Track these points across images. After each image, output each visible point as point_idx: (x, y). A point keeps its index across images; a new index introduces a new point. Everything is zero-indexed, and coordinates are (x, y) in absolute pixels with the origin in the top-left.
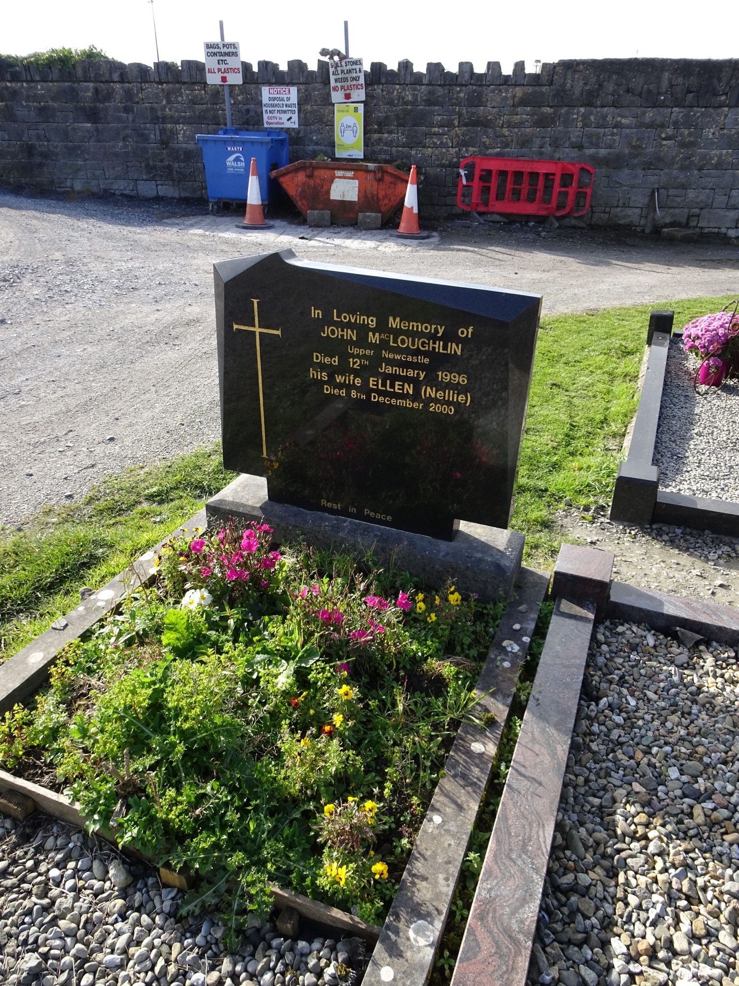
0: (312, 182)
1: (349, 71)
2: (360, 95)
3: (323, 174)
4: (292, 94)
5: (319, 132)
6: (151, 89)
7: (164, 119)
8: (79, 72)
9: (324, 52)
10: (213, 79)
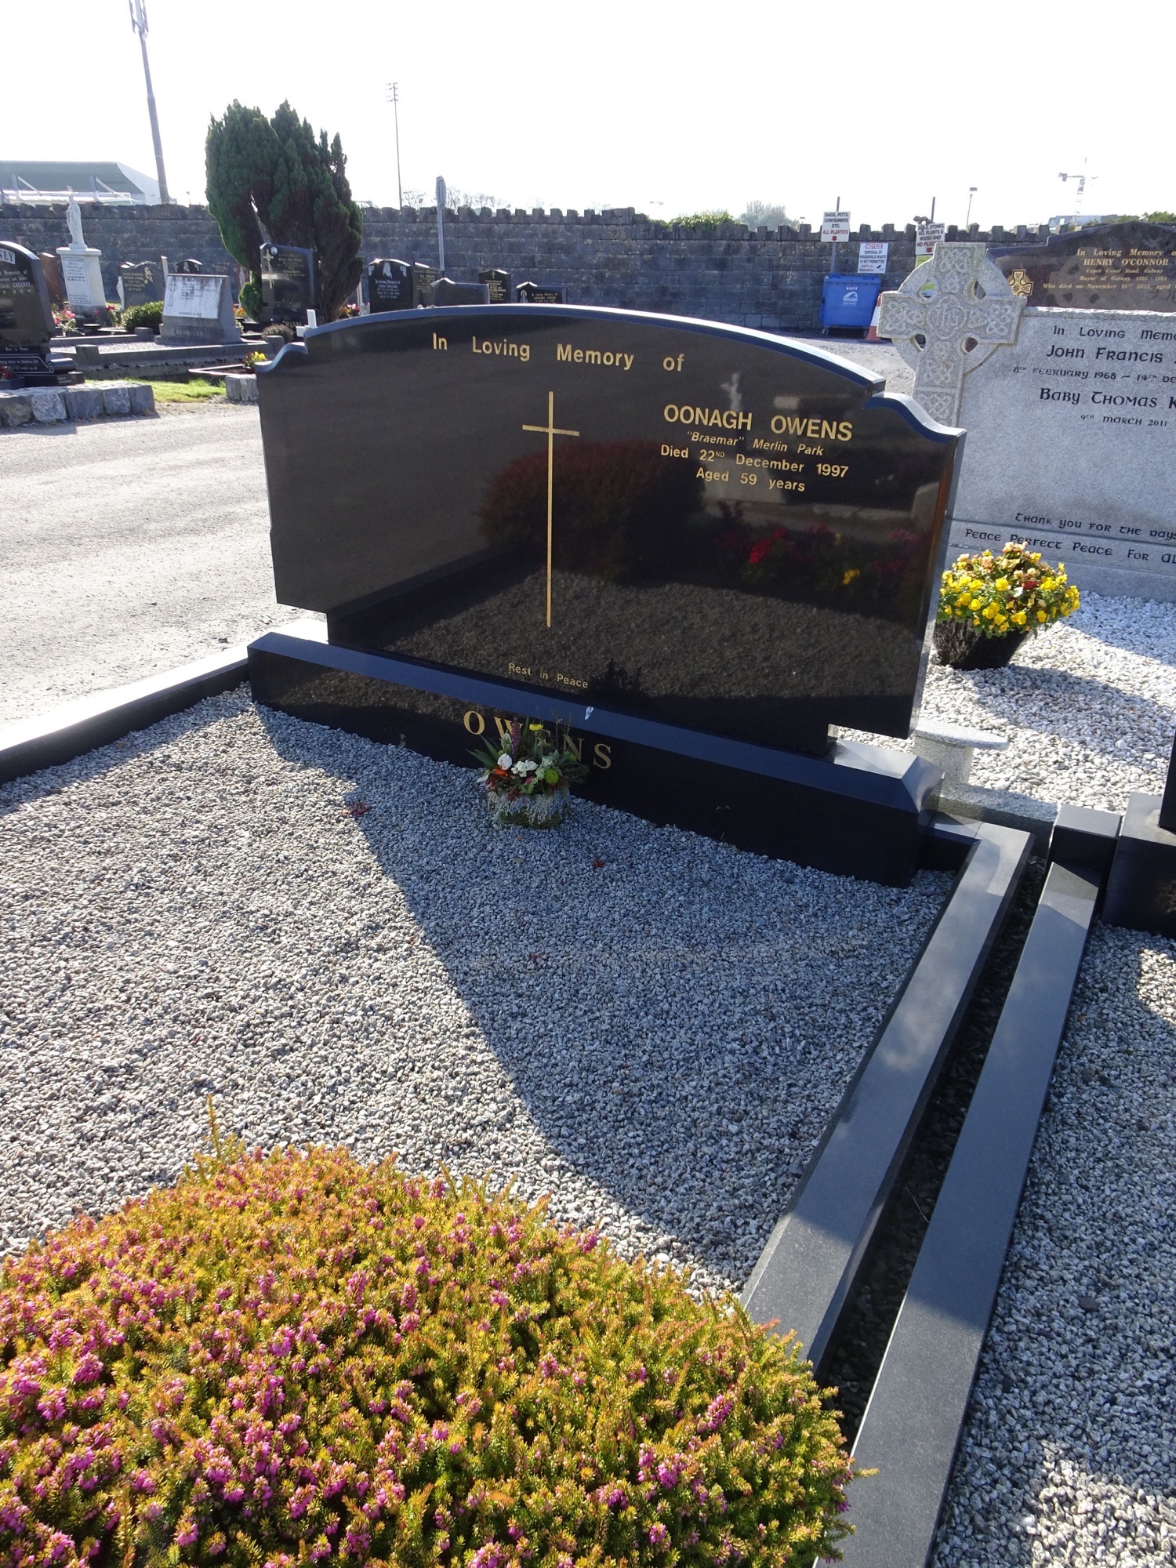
1: (933, 232)
4: (884, 248)
9: (917, 219)
10: (825, 239)
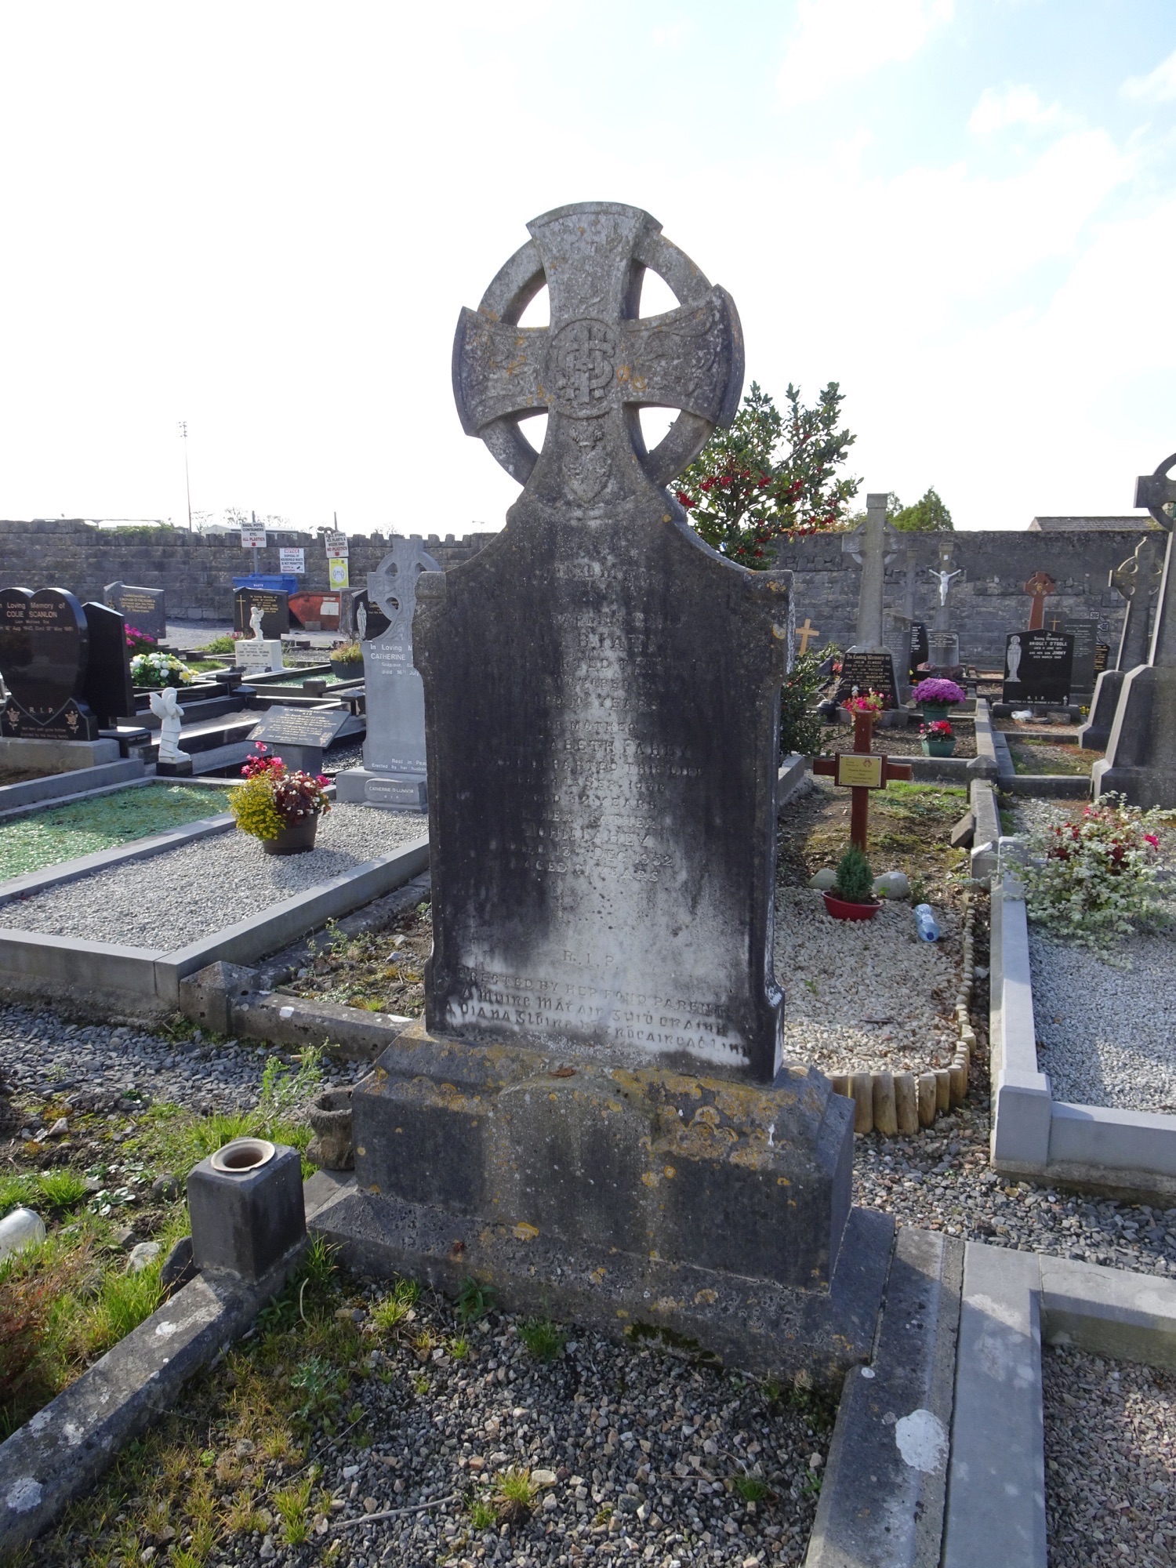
0: (308, 604)
1: (338, 540)
2: (346, 553)
3: (317, 599)
4: (301, 553)
5: (319, 575)
6: (201, 550)
7: (211, 569)
8: (153, 540)
9: (320, 529)
10: (246, 544)
